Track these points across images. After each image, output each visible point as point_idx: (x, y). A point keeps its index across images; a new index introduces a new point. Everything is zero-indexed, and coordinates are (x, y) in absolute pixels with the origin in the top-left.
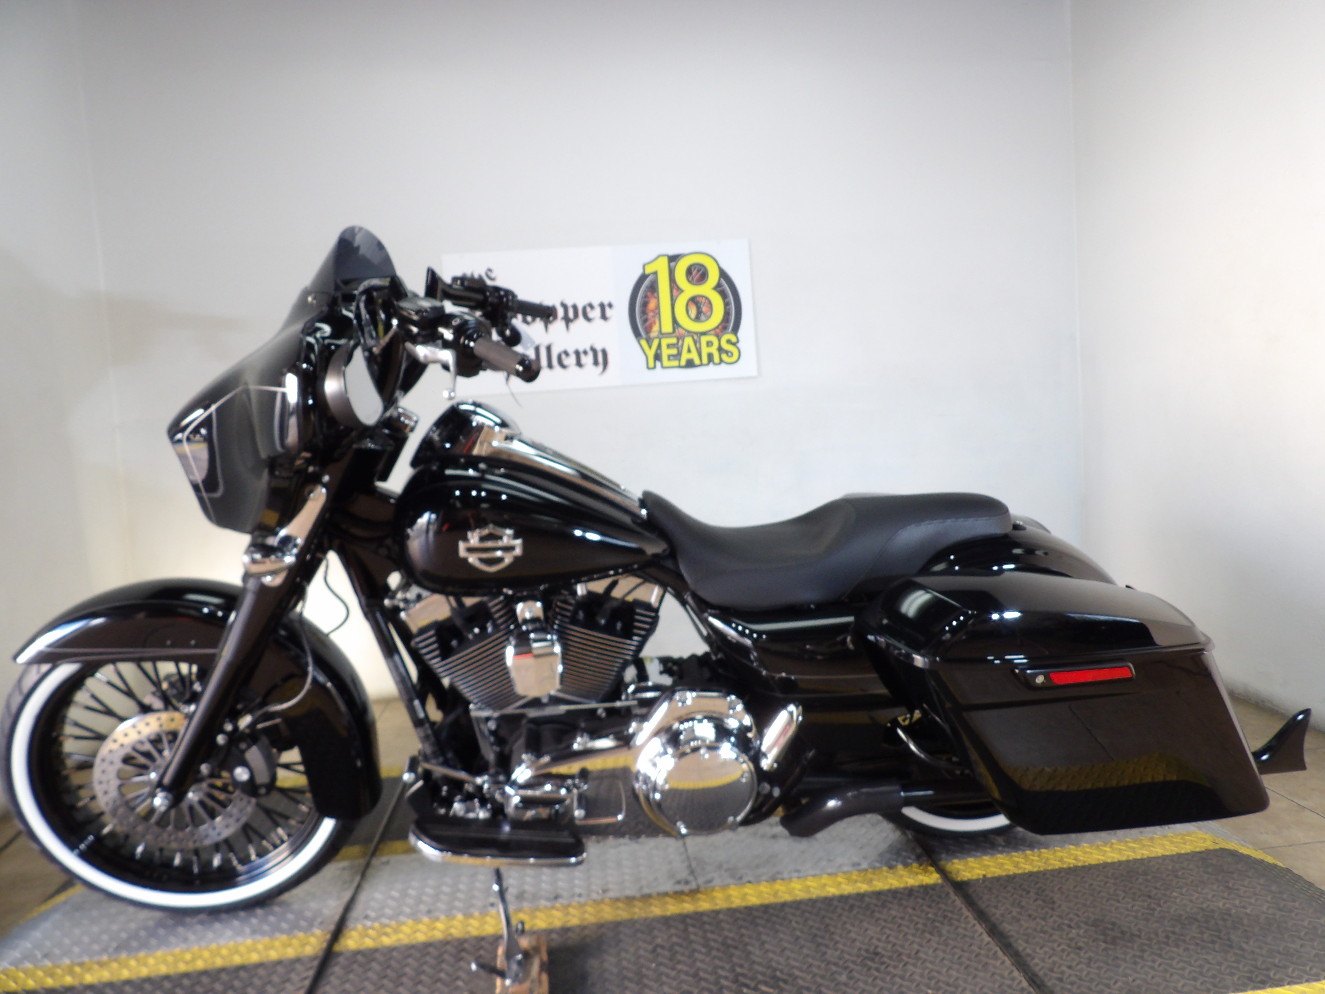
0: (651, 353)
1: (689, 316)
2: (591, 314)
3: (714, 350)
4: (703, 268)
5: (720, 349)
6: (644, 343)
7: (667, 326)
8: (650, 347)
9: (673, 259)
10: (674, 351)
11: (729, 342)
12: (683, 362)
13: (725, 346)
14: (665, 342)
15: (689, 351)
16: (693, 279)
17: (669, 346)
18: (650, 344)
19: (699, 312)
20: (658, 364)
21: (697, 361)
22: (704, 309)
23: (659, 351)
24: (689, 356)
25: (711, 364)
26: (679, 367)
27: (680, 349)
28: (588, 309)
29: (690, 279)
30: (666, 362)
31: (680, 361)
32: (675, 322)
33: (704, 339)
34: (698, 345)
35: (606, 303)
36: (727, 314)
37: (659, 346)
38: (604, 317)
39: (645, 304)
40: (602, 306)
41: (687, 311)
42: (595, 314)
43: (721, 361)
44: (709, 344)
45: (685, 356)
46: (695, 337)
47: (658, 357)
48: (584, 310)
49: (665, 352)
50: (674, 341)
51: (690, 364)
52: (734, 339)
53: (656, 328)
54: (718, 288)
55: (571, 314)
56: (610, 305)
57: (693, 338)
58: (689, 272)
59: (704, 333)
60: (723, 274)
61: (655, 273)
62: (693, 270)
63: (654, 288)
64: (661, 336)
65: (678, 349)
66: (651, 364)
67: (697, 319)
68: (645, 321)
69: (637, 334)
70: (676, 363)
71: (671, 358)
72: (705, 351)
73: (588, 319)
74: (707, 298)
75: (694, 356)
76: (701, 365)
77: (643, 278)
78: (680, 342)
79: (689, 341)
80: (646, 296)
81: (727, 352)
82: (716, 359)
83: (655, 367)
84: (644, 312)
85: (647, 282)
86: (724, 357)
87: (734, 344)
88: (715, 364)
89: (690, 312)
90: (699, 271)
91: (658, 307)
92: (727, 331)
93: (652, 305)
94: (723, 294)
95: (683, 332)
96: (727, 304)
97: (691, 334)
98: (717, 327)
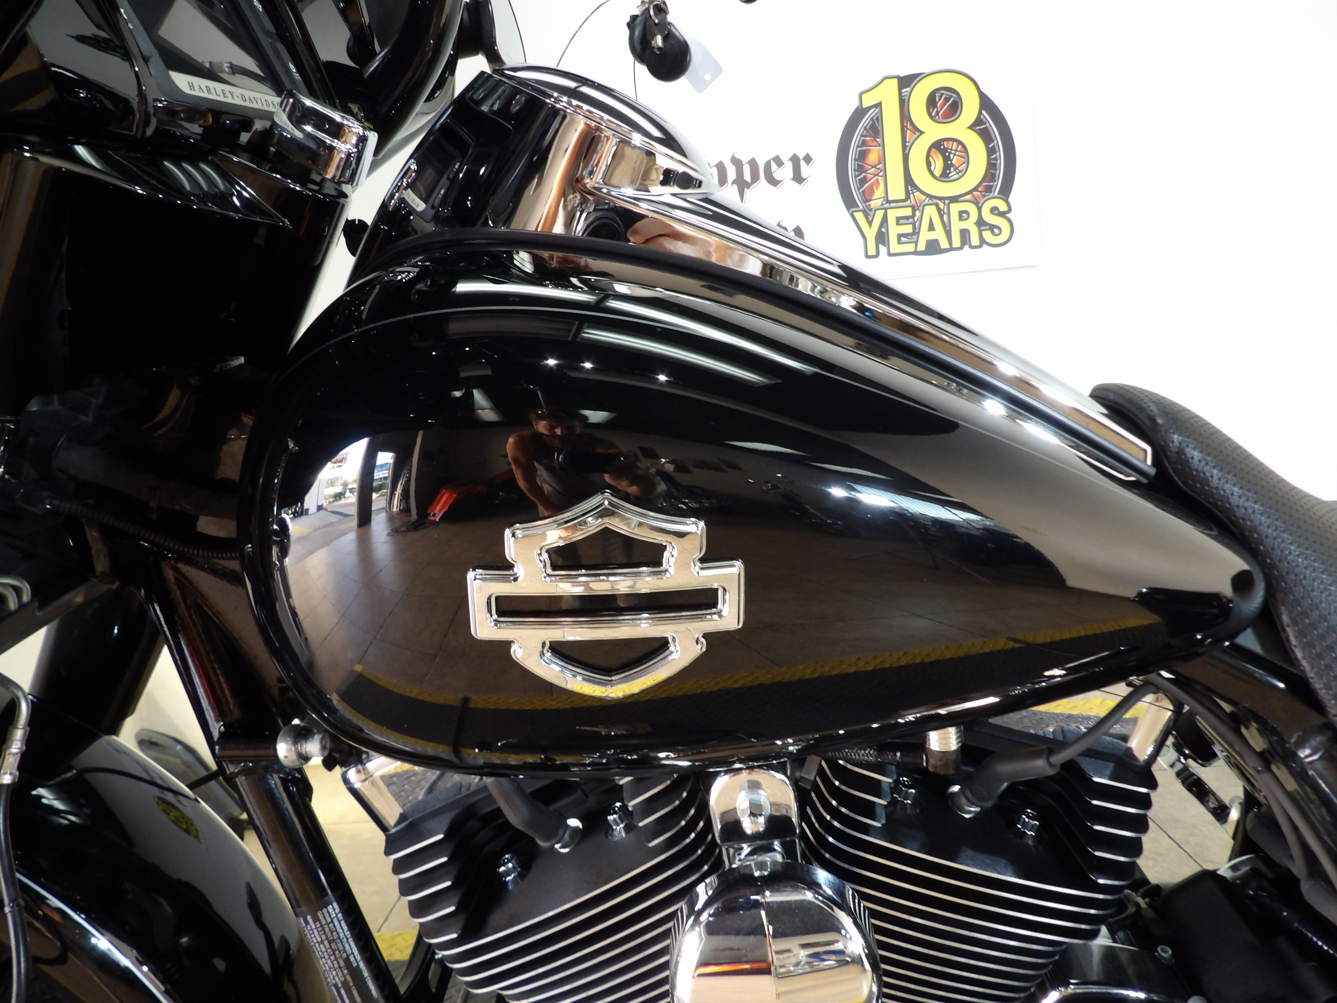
0: (871, 233)
1: (931, 173)
2: (778, 174)
3: (970, 224)
4: (955, 96)
5: (981, 223)
6: (860, 216)
7: (897, 190)
8: (870, 223)
9: (907, 82)
10: (908, 229)
11: (994, 210)
12: (922, 247)
13: (988, 217)
14: (893, 214)
15: (931, 228)
16: (937, 113)
17: (899, 220)
18: (870, 218)
19: (948, 165)
20: (883, 249)
21: (944, 244)
22: (955, 160)
23: (883, 230)
24: (932, 236)
25: (966, 247)
26: (916, 253)
27: (917, 224)
28: (774, 166)
29: (933, 114)
30: (895, 247)
31: (916, 243)
32: (909, 181)
33: (955, 208)
34: (945, 217)
35: (801, 156)
36: (992, 166)
37: (885, 220)
38: (798, 178)
39: (862, 156)
40: (795, 160)
41: (929, 164)
42: (784, 173)
43: (983, 241)
44: (963, 215)
45: (925, 236)
46: (941, 205)
47: (882, 238)
48: (768, 166)
49: (894, 230)
50: (908, 212)
51: (933, 248)
52: (1003, 207)
53: (879, 193)
54: (978, 125)
55: (747, 177)
56: (808, 159)
57: (937, 205)
58: (931, 102)
59: (955, 199)
60: (986, 103)
61: (879, 105)
62: (937, 99)
63: (876, 130)
64: (887, 205)
65: (914, 224)
66: (872, 251)
67: (945, 176)
68: (863, 181)
69: (849, 202)
70: (911, 247)
71: (903, 239)
72: (957, 226)
73: (774, 182)
74: (959, 143)
75: (939, 234)
76: (951, 249)
77: (859, 113)
78: (918, 213)
79: (930, 211)
80: (864, 143)
81: (992, 227)
82: (975, 241)
83: (877, 255)
84: (860, 169)
85: (865, 121)
86: (987, 235)
87: (1003, 214)
88: (972, 247)
89: (932, 168)
90: (947, 100)
91: (882, 160)
92: (991, 195)
93: (873, 157)
94: (986, 136)
95: (923, 197)
96: (991, 151)
97: (935, 201)
98: (975, 189)
